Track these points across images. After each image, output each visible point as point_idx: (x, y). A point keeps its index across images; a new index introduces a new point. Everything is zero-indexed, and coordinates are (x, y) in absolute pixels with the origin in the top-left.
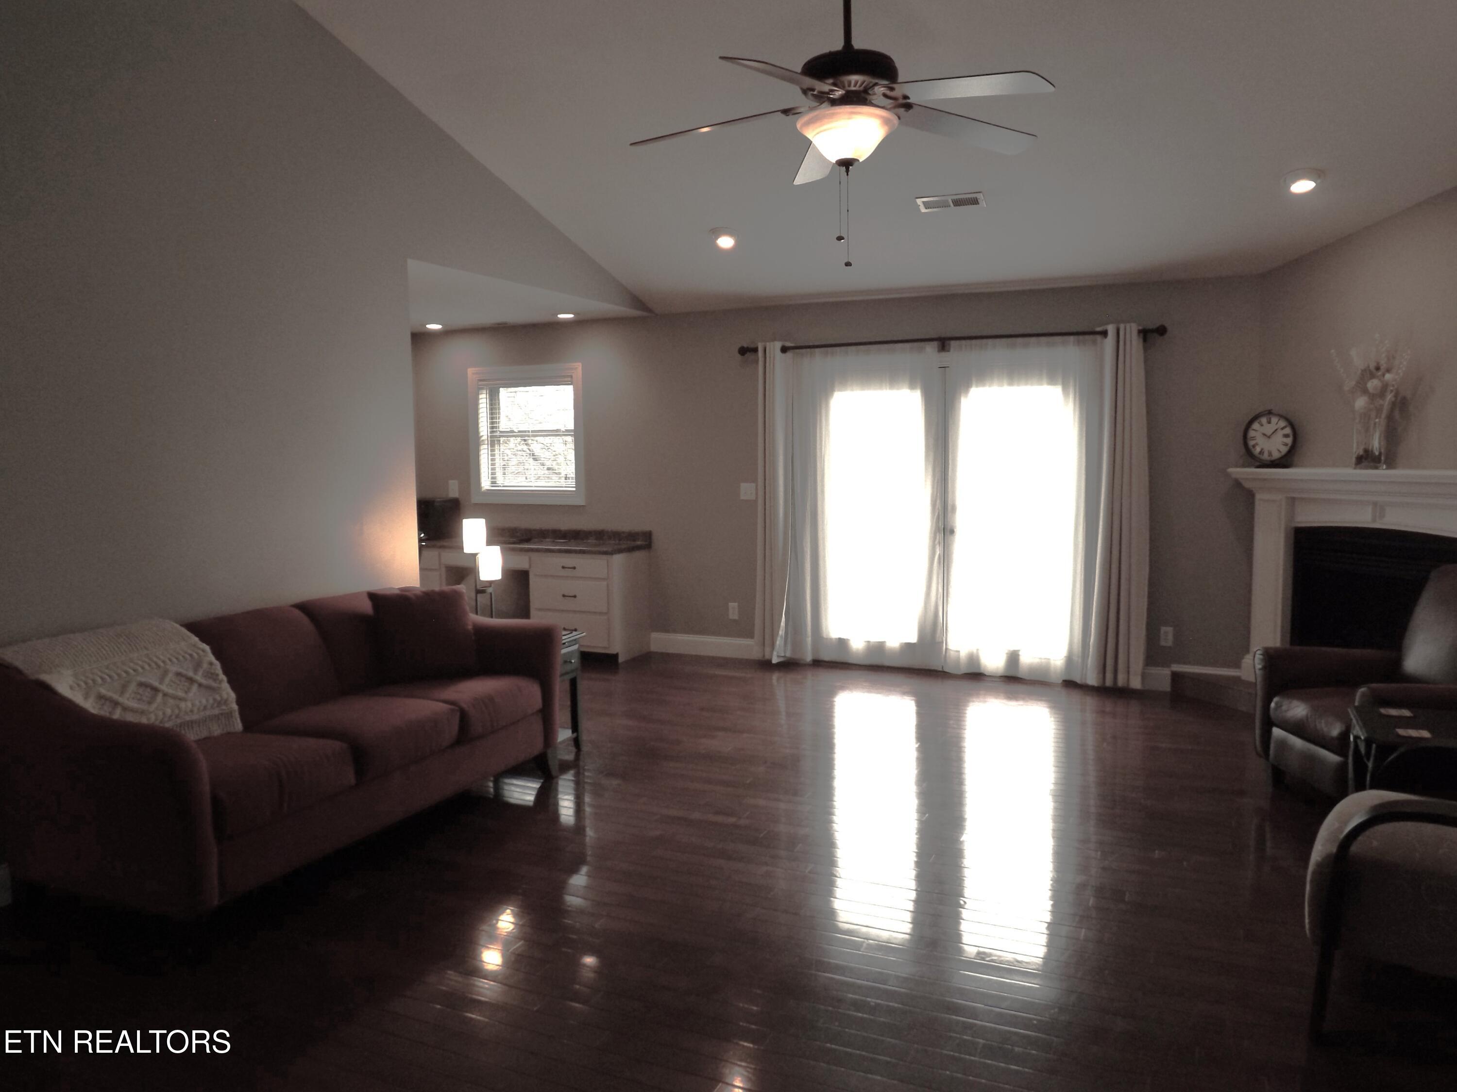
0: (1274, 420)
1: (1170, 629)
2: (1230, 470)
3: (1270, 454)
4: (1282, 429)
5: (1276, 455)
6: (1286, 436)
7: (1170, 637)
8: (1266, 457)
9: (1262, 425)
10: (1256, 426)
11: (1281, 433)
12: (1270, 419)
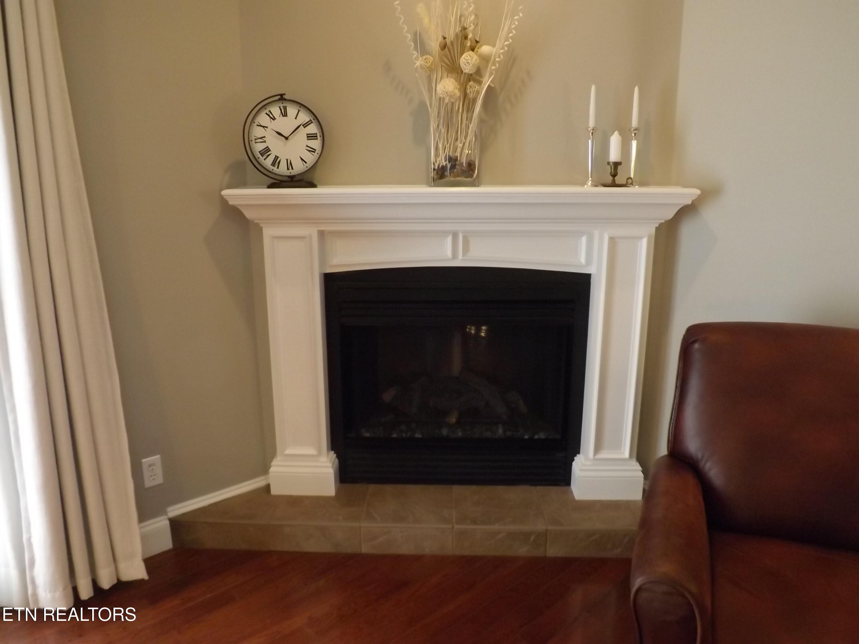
0: (292, 110)
1: (156, 458)
2: (226, 192)
3: (289, 165)
4: (305, 125)
5: (299, 168)
6: (311, 137)
7: (158, 470)
8: (283, 170)
9: (274, 119)
10: (263, 118)
11: (303, 132)
12: (285, 108)
